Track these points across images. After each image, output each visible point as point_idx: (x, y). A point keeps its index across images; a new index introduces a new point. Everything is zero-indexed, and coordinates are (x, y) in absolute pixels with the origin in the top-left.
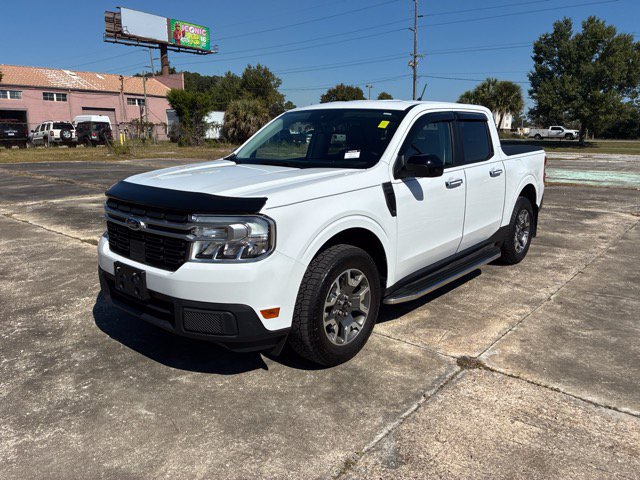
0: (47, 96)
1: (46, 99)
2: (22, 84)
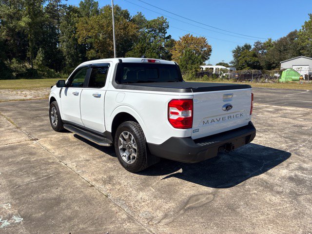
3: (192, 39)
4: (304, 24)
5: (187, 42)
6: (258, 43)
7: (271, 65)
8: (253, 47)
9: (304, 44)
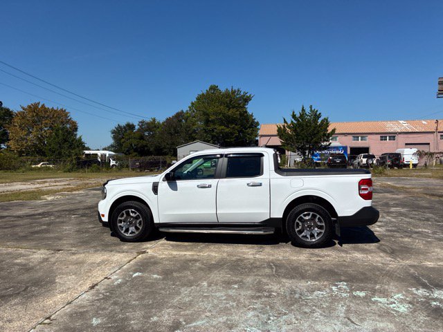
0: (383, 138)
1: (381, 140)
2: (370, 132)
3: (45, 109)
4: (190, 105)
5: (37, 114)
6: (142, 122)
7: (162, 150)
8: (137, 127)
9: (194, 127)
